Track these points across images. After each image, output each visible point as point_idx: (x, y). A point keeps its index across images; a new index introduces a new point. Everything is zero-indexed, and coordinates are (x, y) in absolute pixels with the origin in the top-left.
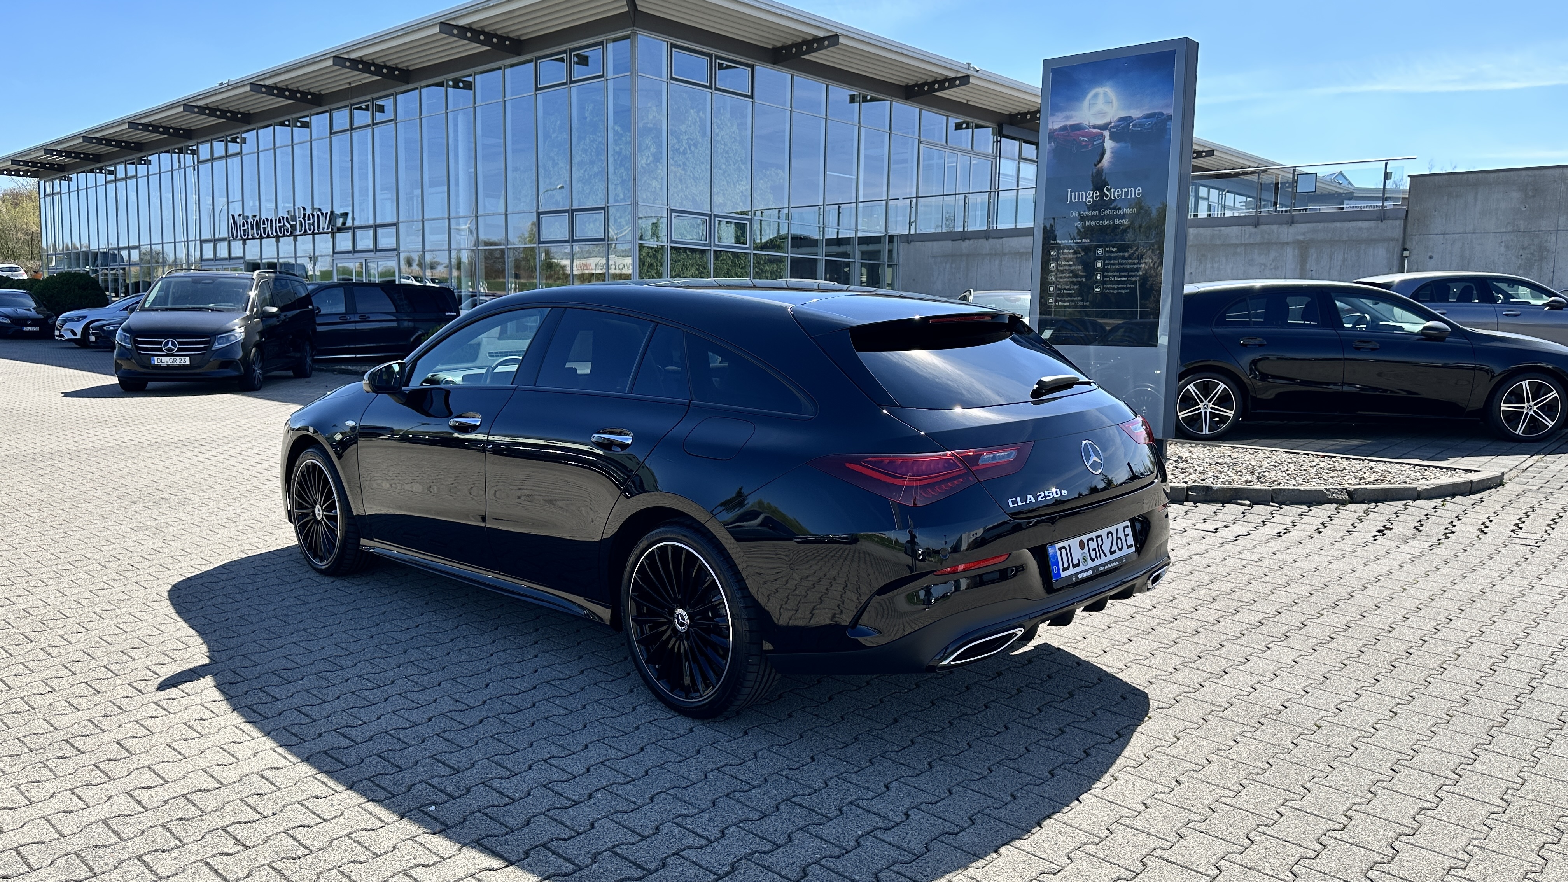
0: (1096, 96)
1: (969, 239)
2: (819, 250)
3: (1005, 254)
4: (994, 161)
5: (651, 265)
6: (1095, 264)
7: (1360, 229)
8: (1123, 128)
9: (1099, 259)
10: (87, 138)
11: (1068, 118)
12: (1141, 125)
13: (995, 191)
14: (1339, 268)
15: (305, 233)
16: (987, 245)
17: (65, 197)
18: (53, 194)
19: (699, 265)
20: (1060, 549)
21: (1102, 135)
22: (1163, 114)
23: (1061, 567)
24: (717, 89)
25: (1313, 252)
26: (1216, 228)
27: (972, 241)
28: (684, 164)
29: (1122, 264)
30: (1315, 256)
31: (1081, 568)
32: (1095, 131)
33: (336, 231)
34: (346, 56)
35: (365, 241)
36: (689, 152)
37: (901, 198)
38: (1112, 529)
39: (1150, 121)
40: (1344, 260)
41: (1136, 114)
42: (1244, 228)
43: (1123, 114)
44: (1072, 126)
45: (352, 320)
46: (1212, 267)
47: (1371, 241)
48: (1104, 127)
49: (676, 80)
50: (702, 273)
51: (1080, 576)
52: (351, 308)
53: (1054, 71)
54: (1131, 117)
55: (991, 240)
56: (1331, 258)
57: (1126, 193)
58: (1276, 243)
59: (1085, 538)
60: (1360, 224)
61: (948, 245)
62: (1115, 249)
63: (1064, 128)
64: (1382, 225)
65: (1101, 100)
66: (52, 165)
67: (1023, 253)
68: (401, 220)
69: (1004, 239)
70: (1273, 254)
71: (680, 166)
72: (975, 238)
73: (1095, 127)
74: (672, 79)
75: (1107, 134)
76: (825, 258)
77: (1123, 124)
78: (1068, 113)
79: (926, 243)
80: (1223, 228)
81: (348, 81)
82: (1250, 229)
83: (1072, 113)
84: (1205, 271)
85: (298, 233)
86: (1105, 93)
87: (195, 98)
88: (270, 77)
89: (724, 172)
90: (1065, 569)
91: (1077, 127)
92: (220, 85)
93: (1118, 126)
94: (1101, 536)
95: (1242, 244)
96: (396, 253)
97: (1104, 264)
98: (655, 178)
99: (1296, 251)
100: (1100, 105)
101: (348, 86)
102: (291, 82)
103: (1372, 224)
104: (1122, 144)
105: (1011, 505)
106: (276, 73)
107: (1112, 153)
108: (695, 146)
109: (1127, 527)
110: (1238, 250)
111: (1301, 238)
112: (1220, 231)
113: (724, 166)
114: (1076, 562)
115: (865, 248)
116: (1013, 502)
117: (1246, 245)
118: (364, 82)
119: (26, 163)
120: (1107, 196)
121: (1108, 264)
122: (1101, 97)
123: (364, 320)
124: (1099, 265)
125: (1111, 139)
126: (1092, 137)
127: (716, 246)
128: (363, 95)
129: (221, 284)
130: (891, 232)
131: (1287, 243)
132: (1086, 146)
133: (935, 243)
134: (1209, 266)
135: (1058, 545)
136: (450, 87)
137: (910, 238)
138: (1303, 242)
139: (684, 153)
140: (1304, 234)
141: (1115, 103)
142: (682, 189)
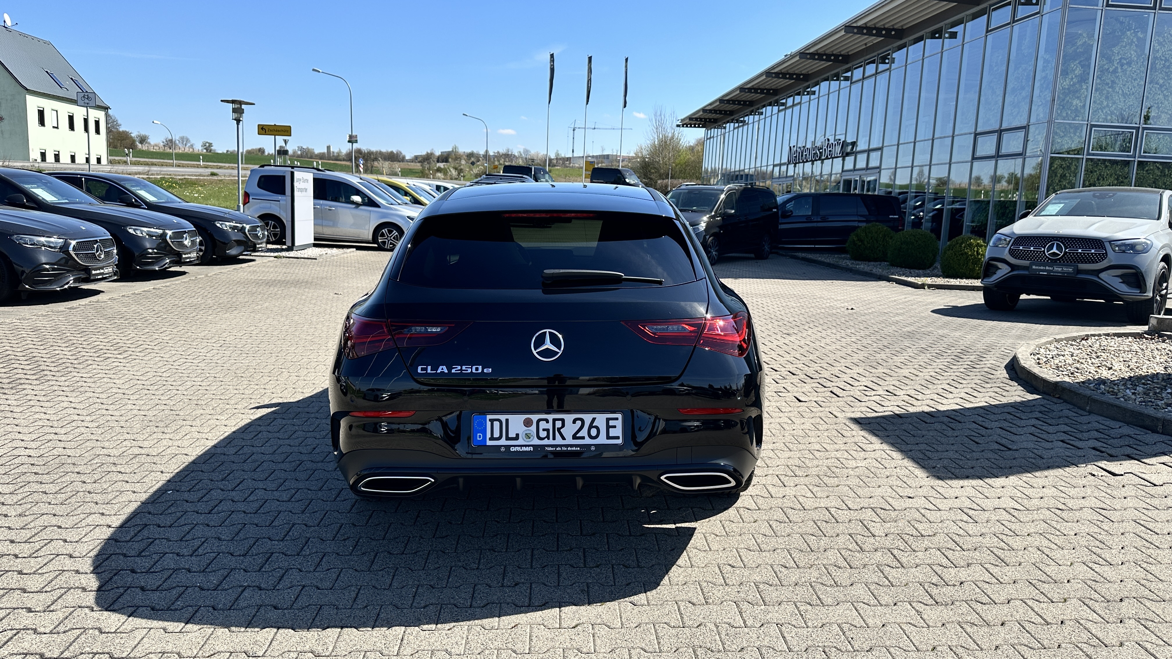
5: (1063, 176)
10: (721, 100)
15: (827, 158)
17: (715, 139)
18: (710, 138)
19: (1119, 176)
20: (492, 421)
23: (489, 435)
24: (1161, 9)
28: (1113, 82)
31: (520, 442)
33: (844, 155)
34: (855, 25)
35: (861, 163)
36: (1119, 70)
38: (588, 418)
45: (815, 220)
49: (1113, 6)
50: (1122, 182)
51: (513, 449)
52: (815, 212)
59: (535, 417)
66: (710, 119)
68: (885, 145)
71: (1107, 84)
74: (1108, 5)
81: (865, 42)
85: (823, 158)
87: (773, 68)
88: (812, 47)
89: (1161, 86)
90: (493, 438)
92: (786, 56)
94: (563, 421)
96: (878, 170)
98: (1078, 98)
101: (864, 47)
102: (825, 48)
105: (419, 371)
106: (815, 44)
108: (1129, 64)
109: (617, 419)
113: (1161, 81)
114: (512, 435)
116: (422, 369)
118: (875, 42)
119: (696, 119)
123: (824, 220)
127: (1140, 156)
128: (873, 52)
129: (706, 193)
135: (489, 417)
136: (947, 38)
139: (1115, 71)
142: (1108, 105)
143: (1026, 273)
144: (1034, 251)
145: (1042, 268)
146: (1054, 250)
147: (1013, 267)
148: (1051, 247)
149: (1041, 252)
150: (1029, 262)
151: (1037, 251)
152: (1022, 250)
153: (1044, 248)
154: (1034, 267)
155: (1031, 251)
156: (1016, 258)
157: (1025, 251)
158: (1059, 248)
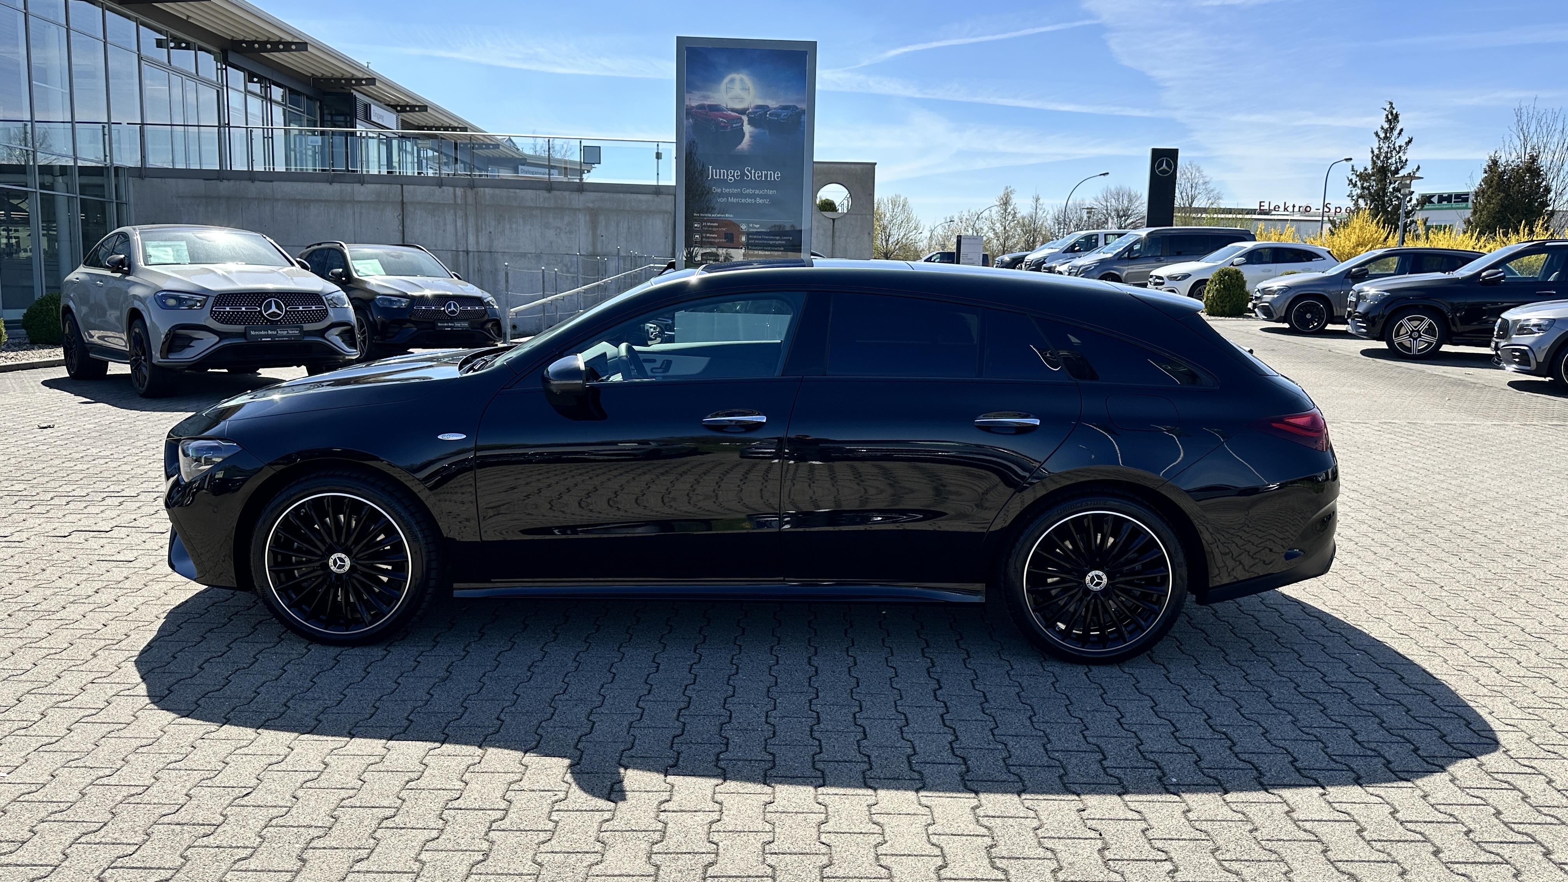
0: (732, 81)
1: (229, 180)
2: (29, 179)
3: (277, 200)
4: (220, 91)
6: (739, 238)
7: (640, 201)
8: (760, 115)
9: (743, 233)
11: (705, 97)
12: (777, 115)
13: (223, 125)
14: (624, 235)
16: (253, 188)
21: (741, 119)
22: (797, 108)
25: (602, 219)
26: (511, 190)
27: (232, 182)
29: (765, 239)
30: (604, 223)
32: (733, 114)
37: (124, 123)
39: (784, 113)
40: (629, 228)
41: (773, 104)
42: (538, 192)
43: (760, 102)
44: (710, 106)
46: (511, 228)
47: (650, 213)
48: (743, 112)
53: (689, 49)
54: (767, 106)
55: (257, 183)
56: (618, 226)
57: (766, 176)
58: (569, 209)
60: (640, 197)
61: (200, 185)
62: (757, 226)
63: (702, 107)
64: (658, 199)
65: (737, 87)
67: (299, 200)
69: (275, 183)
70: (567, 219)
72: (236, 180)
73: (733, 110)
75: (745, 118)
76: (39, 191)
77: (761, 112)
78: (704, 93)
79: (168, 180)
80: (518, 191)
82: (544, 194)
83: (710, 94)
84: (504, 231)
86: (742, 80)
91: (715, 108)
93: (756, 112)
95: (537, 208)
97: (748, 239)
99: (588, 218)
100: (737, 90)
103: (649, 197)
104: (761, 131)
107: (751, 137)
110: (534, 212)
111: (591, 205)
112: (515, 193)
115: (86, 180)
117: (541, 208)
120: (748, 176)
121: (753, 239)
122: (737, 83)
124: (744, 239)
125: (749, 124)
126: (731, 120)
130: (116, 163)
131: (579, 210)
132: (725, 127)
133: (180, 181)
134: (508, 226)
137: (144, 173)
138: (592, 209)
140: (593, 202)
141: (752, 91)
143: (243, 341)
144: (247, 312)
145: (263, 333)
146: (274, 309)
147: (222, 335)
148: (269, 306)
149: (255, 312)
150: (243, 327)
151: (251, 312)
152: (229, 312)
153: (261, 307)
154: (253, 333)
155: (242, 312)
156: (222, 323)
157: (233, 312)
158: (278, 307)
